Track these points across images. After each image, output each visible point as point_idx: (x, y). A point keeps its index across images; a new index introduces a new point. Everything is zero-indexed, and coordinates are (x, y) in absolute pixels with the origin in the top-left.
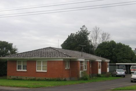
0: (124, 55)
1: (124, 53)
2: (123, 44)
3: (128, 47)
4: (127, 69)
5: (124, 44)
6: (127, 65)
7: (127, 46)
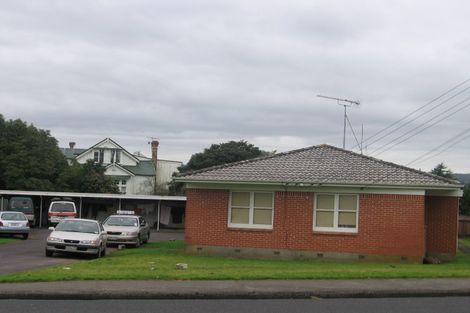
0: (32, 164)
1: (29, 155)
2: (28, 125)
3: (44, 134)
4: (36, 212)
5: (32, 127)
6: (38, 196)
7: (42, 131)
